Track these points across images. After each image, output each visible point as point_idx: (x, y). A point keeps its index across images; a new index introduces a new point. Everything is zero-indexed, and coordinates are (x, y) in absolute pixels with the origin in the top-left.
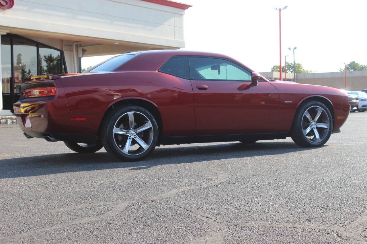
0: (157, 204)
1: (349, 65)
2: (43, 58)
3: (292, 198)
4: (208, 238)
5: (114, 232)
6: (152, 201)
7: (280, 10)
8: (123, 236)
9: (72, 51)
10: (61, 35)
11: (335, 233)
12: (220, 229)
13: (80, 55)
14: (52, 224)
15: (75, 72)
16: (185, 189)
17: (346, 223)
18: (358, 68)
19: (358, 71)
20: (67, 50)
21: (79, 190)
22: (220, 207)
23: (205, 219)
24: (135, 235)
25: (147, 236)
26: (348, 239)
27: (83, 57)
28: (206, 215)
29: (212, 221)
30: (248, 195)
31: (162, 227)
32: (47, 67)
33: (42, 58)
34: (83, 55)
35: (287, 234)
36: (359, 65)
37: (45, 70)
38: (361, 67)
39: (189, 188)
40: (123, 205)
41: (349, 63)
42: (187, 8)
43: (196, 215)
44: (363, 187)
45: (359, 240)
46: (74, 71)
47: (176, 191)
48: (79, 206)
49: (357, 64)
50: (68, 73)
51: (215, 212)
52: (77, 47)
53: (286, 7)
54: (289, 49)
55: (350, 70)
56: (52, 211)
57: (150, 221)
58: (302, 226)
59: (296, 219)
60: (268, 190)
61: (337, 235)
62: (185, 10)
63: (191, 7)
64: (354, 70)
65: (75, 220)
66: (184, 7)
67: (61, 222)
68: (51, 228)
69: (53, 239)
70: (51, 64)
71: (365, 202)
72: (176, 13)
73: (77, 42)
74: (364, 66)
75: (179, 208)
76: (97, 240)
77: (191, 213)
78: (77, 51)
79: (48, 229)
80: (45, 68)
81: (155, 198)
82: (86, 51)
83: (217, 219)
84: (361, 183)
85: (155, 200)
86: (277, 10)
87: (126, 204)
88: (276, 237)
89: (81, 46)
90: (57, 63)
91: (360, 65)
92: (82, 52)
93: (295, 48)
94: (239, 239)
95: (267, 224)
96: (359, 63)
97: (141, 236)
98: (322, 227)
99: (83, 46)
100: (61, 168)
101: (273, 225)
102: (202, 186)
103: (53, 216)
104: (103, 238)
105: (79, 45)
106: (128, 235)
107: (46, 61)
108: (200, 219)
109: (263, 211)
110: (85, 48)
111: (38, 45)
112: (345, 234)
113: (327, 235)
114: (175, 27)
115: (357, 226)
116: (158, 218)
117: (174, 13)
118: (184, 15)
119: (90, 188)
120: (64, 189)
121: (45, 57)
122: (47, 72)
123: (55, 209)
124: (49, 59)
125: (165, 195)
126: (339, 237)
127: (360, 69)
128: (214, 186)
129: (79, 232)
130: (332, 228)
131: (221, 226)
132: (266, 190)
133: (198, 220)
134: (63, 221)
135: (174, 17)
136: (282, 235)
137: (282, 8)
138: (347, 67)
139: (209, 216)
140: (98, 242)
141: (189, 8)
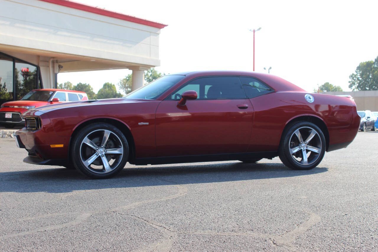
0: (118, 214)
1: (323, 86)
2: (20, 72)
3: (242, 211)
4: (159, 244)
5: (76, 238)
6: (113, 212)
7: (254, 31)
8: (83, 242)
9: (48, 67)
10: (37, 51)
11: (272, 241)
12: (171, 237)
13: (56, 71)
14: (20, 231)
15: (51, 88)
16: (146, 202)
17: (285, 232)
18: (332, 89)
19: (332, 92)
20: (43, 66)
21: (47, 201)
22: (175, 218)
23: (159, 228)
24: (94, 241)
25: (104, 242)
26: (281, 246)
27: (59, 72)
28: (161, 224)
29: (166, 229)
30: (202, 208)
31: (119, 234)
32: (23, 81)
33: (18, 72)
34: (59, 71)
35: (229, 241)
36: (332, 86)
37: (21, 84)
38: (335, 88)
39: (150, 201)
40: (86, 215)
41: (323, 84)
42: (163, 28)
43: (151, 225)
44: (308, 201)
45: (290, 247)
46: (49, 87)
47: (137, 203)
48: (45, 216)
49: (331, 85)
50: (43, 88)
51: (170, 222)
52: (53, 62)
53: (260, 29)
54: (265, 69)
55: (324, 91)
56: (20, 220)
57: (109, 229)
58: (245, 234)
59: (241, 228)
60: (222, 203)
61: (273, 242)
62: (161, 29)
63: (167, 26)
64: (327, 91)
65: (41, 228)
66: (159, 26)
67: (28, 230)
68: (18, 234)
69: (20, 243)
70: (28, 78)
71: (305, 215)
72: (152, 32)
73: (53, 58)
74: (338, 87)
75: (137, 219)
76: (59, 245)
77: (147, 223)
78: (53, 67)
79: (15, 235)
80: (22, 82)
81: (117, 209)
82: (62, 67)
83: (170, 228)
84: (307, 198)
85: (116, 211)
86: (252, 31)
87: (88, 215)
88: (219, 244)
89: (57, 62)
90: (34, 78)
91: (334, 86)
92: (58, 68)
93: (270, 68)
94: (186, 245)
95: (214, 233)
96: (332, 84)
97: (99, 241)
98: (262, 235)
99: (60, 62)
100: (32, 181)
101: (219, 234)
102: (162, 200)
103: (21, 224)
104: (65, 243)
105: (55, 61)
106: (87, 241)
107: (23, 75)
108: (155, 228)
109: (213, 222)
110: (61, 64)
111: (15, 60)
112: (280, 242)
113: (264, 242)
114: (151, 46)
115: (293, 235)
116: (117, 227)
117: (150, 32)
118: (160, 33)
119: (58, 200)
120: (33, 201)
121: (22, 71)
122: (23, 87)
123: (23, 218)
124: (26, 74)
125: (126, 206)
126: (274, 244)
127: (334, 90)
128: (173, 200)
129: (44, 238)
130: (270, 236)
131: (172, 234)
132: (220, 204)
133: (153, 228)
134: (29, 229)
135: (150, 36)
136: (225, 242)
137: (256, 30)
138: (321, 88)
139: (164, 225)
140: (60, 247)
141: (165, 27)
